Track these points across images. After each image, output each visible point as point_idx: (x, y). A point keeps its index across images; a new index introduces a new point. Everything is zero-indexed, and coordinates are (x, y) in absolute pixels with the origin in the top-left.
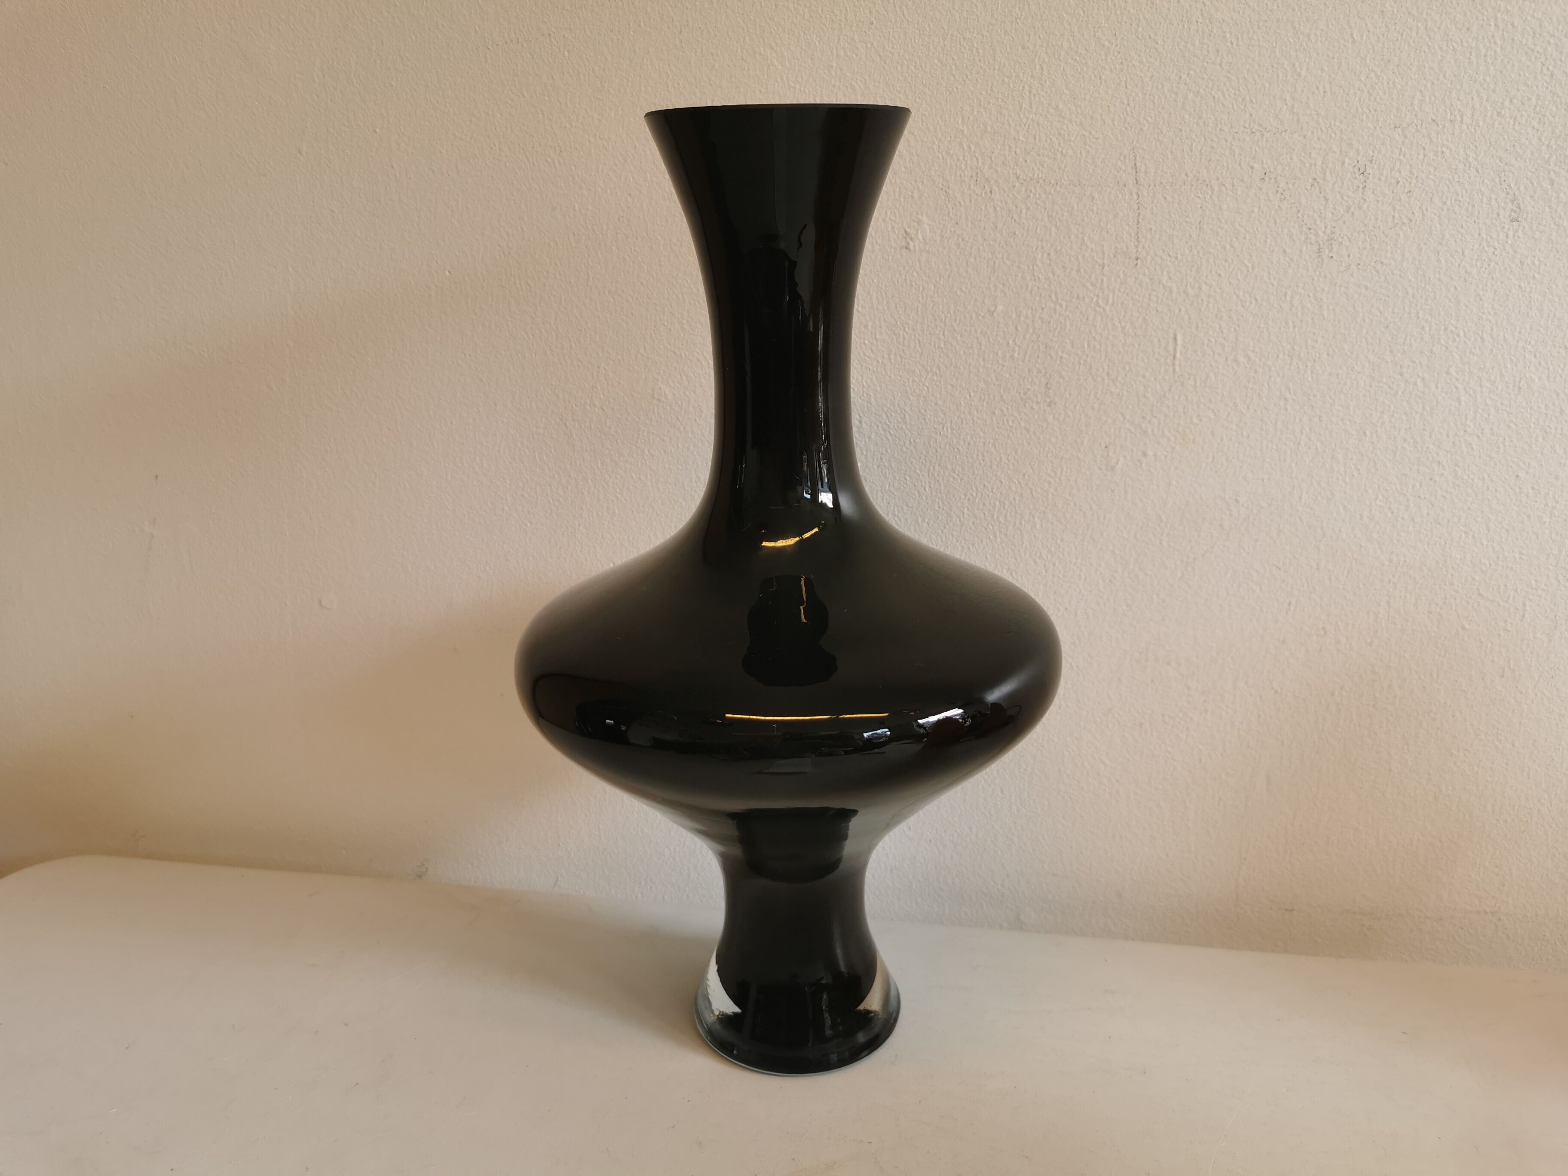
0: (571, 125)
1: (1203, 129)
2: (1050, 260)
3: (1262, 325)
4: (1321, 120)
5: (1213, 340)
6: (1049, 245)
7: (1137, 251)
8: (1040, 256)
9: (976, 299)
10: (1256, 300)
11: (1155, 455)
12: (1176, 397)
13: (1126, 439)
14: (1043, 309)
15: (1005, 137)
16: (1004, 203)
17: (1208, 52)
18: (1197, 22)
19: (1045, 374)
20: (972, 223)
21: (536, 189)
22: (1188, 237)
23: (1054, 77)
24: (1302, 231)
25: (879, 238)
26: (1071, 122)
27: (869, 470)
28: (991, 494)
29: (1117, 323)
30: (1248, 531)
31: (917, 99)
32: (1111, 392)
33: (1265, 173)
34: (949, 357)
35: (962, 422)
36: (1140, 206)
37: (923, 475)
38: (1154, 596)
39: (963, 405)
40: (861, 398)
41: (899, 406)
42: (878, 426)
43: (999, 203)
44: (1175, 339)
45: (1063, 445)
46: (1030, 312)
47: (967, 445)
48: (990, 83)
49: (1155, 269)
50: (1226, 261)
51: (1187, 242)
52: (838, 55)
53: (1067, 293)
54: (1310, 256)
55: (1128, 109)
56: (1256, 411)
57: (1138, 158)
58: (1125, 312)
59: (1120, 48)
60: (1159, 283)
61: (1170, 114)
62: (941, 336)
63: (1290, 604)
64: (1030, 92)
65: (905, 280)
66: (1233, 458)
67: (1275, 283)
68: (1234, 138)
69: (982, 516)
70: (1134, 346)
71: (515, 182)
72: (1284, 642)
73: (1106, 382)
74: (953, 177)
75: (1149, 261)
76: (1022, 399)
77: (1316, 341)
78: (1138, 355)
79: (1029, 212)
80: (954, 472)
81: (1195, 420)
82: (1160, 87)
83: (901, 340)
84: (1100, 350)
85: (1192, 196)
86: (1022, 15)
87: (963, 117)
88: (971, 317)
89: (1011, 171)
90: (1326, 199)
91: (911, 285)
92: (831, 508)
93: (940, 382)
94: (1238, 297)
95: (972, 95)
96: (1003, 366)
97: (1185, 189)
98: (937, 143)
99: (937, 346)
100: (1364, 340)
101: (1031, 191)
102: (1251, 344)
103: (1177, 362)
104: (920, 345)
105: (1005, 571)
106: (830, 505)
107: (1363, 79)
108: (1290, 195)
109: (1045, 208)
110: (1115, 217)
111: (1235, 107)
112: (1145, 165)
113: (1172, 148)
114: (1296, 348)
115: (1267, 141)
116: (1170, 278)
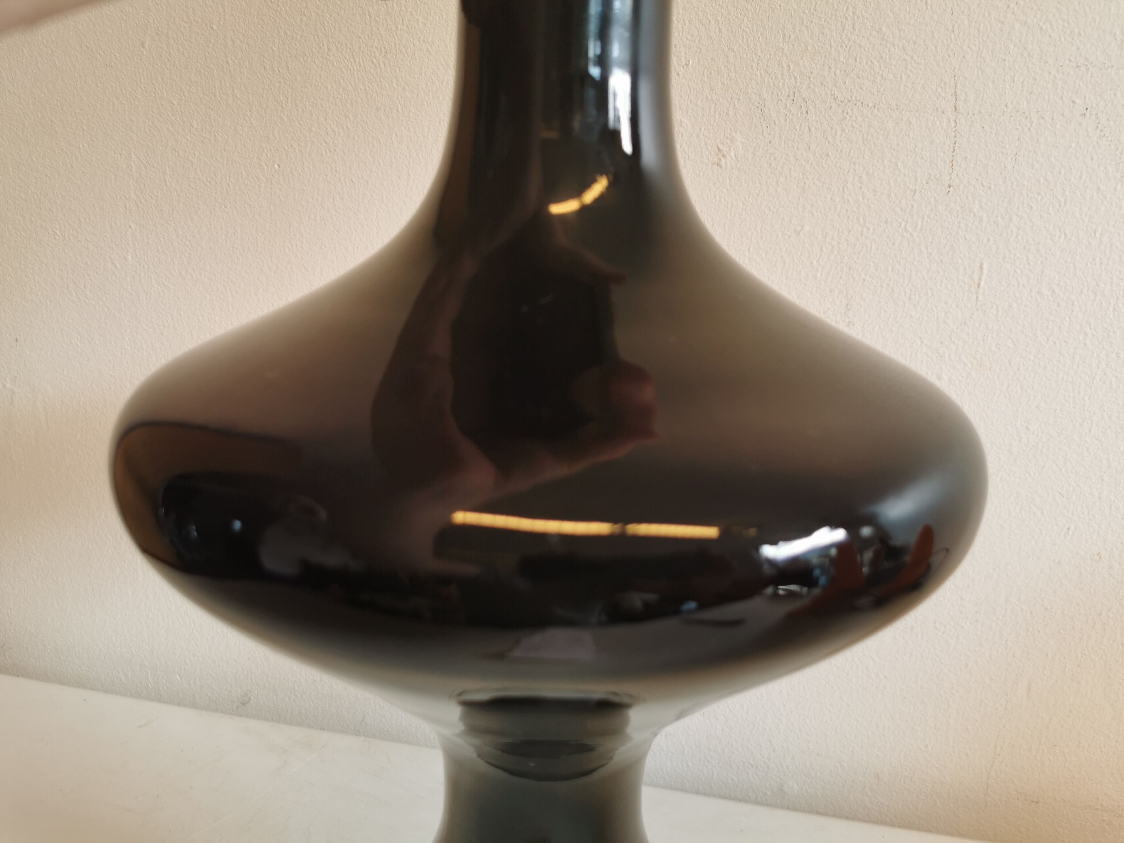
0: (397, 28)
1: (1028, 61)
2: (861, 183)
3: (1069, 260)
5: (1019, 271)
6: (862, 168)
7: (951, 179)
8: (851, 179)
9: (783, 219)
10: (1065, 235)
12: (977, 324)
13: (922, 362)
14: (850, 231)
15: (825, 57)
16: (819, 124)
19: (846, 295)
20: (785, 142)
21: (361, 89)
22: (1003, 167)
24: (1119, 169)
25: (692, 153)
26: (894, 46)
29: (923, 249)
30: (1036, 458)
32: (911, 316)
33: (1087, 109)
36: (957, 134)
43: (814, 124)
44: (981, 268)
46: (836, 233)
49: (967, 198)
50: (1039, 194)
51: (1001, 173)
53: (875, 217)
55: (953, 36)
56: (1055, 343)
57: (959, 86)
58: (933, 239)
60: (970, 212)
61: (995, 43)
63: (1069, 529)
64: (854, 13)
66: (1028, 387)
67: (1087, 220)
68: (1058, 71)
70: (938, 272)
71: (342, 82)
72: (1059, 563)
73: (907, 305)
74: (770, 96)
75: (962, 189)
78: (942, 282)
79: (844, 134)
81: (994, 348)
82: (987, 15)
84: (903, 275)
85: (1011, 127)
87: (784, 36)
88: (777, 236)
89: (829, 92)
94: (1048, 230)
95: (795, 13)
96: (805, 285)
97: (1003, 120)
101: (847, 113)
102: (1057, 277)
103: (981, 291)
108: (1110, 133)
109: (861, 131)
110: (931, 144)
111: (1063, 39)
112: (966, 93)
113: (994, 77)
114: (1101, 284)
115: (1092, 76)
116: (981, 208)
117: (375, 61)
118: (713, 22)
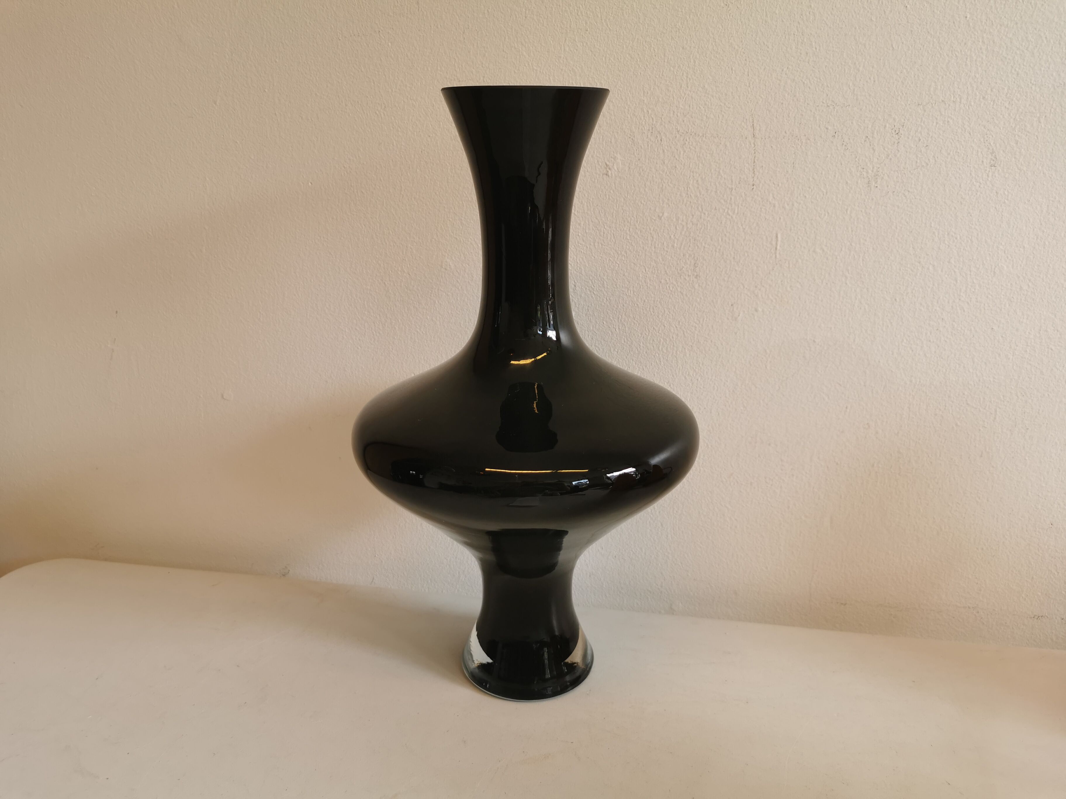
0: (392, 90)
1: (797, 103)
2: (698, 184)
3: (832, 229)
4: (871, 99)
5: (800, 238)
6: (698, 175)
7: (754, 180)
8: (691, 182)
9: (650, 209)
10: (828, 213)
11: (763, 311)
12: (777, 274)
13: (745, 300)
14: (693, 216)
15: (670, 105)
16: (669, 148)
17: (801, 54)
18: (794, 34)
19: (694, 257)
20: (649, 159)
21: (368, 131)
22: (786, 172)
23: (702, 68)
24: (858, 170)
25: (589, 168)
26: (713, 97)
27: (580, 317)
28: (658, 334)
29: (740, 226)
30: (821, 361)
31: (615, 80)
32: (736, 270)
33: (836, 133)
34: (632, 245)
35: (640, 287)
37: (615, 321)
38: (761, 401)
39: (641, 276)
40: (575, 270)
41: (600, 275)
42: (586, 289)
43: (666, 147)
44: (777, 237)
45: (704, 303)
46: (685, 217)
47: (643, 302)
48: (662, 71)
49: (765, 192)
50: (810, 188)
51: (785, 176)
52: (564, 50)
53: (708, 206)
54: (863, 186)
55: (749, 89)
56: (827, 284)
57: (755, 121)
58: (746, 219)
59: (745, 50)
60: (767, 201)
61: (776, 93)
62: (628, 232)
63: (847, 408)
64: (687, 77)
65: (606, 195)
66: (813, 314)
67: (841, 203)
68: (816, 110)
69: (652, 347)
70: (751, 241)
71: (355, 126)
72: (843, 432)
73: (732, 263)
74: (637, 130)
75: (761, 187)
76: (678, 273)
77: (866, 240)
78: (753, 247)
79: (685, 154)
80: (635, 319)
81: (789, 289)
82: (770, 76)
83: (602, 234)
84: (729, 243)
85: (789, 146)
86: (682, 27)
87: (644, 92)
88: (647, 220)
89: (674, 127)
90: (874, 150)
91: (609, 198)
92: (555, 341)
93: (627, 261)
94: (817, 211)
95: (650, 78)
96: (667, 251)
97: (784, 141)
98: (627, 108)
99: (625, 239)
100: (896, 240)
101: (686, 140)
102: (825, 241)
103: (778, 252)
104: (614, 237)
105: (666, 383)
106: (554, 339)
107: (899, 73)
108: (851, 147)
109: (695, 152)
110: (740, 159)
111: (817, 89)
112: (760, 125)
113: (777, 115)
114: (853, 244)
115: (837, 112)
116: (774, 198)
117: (377, 112)
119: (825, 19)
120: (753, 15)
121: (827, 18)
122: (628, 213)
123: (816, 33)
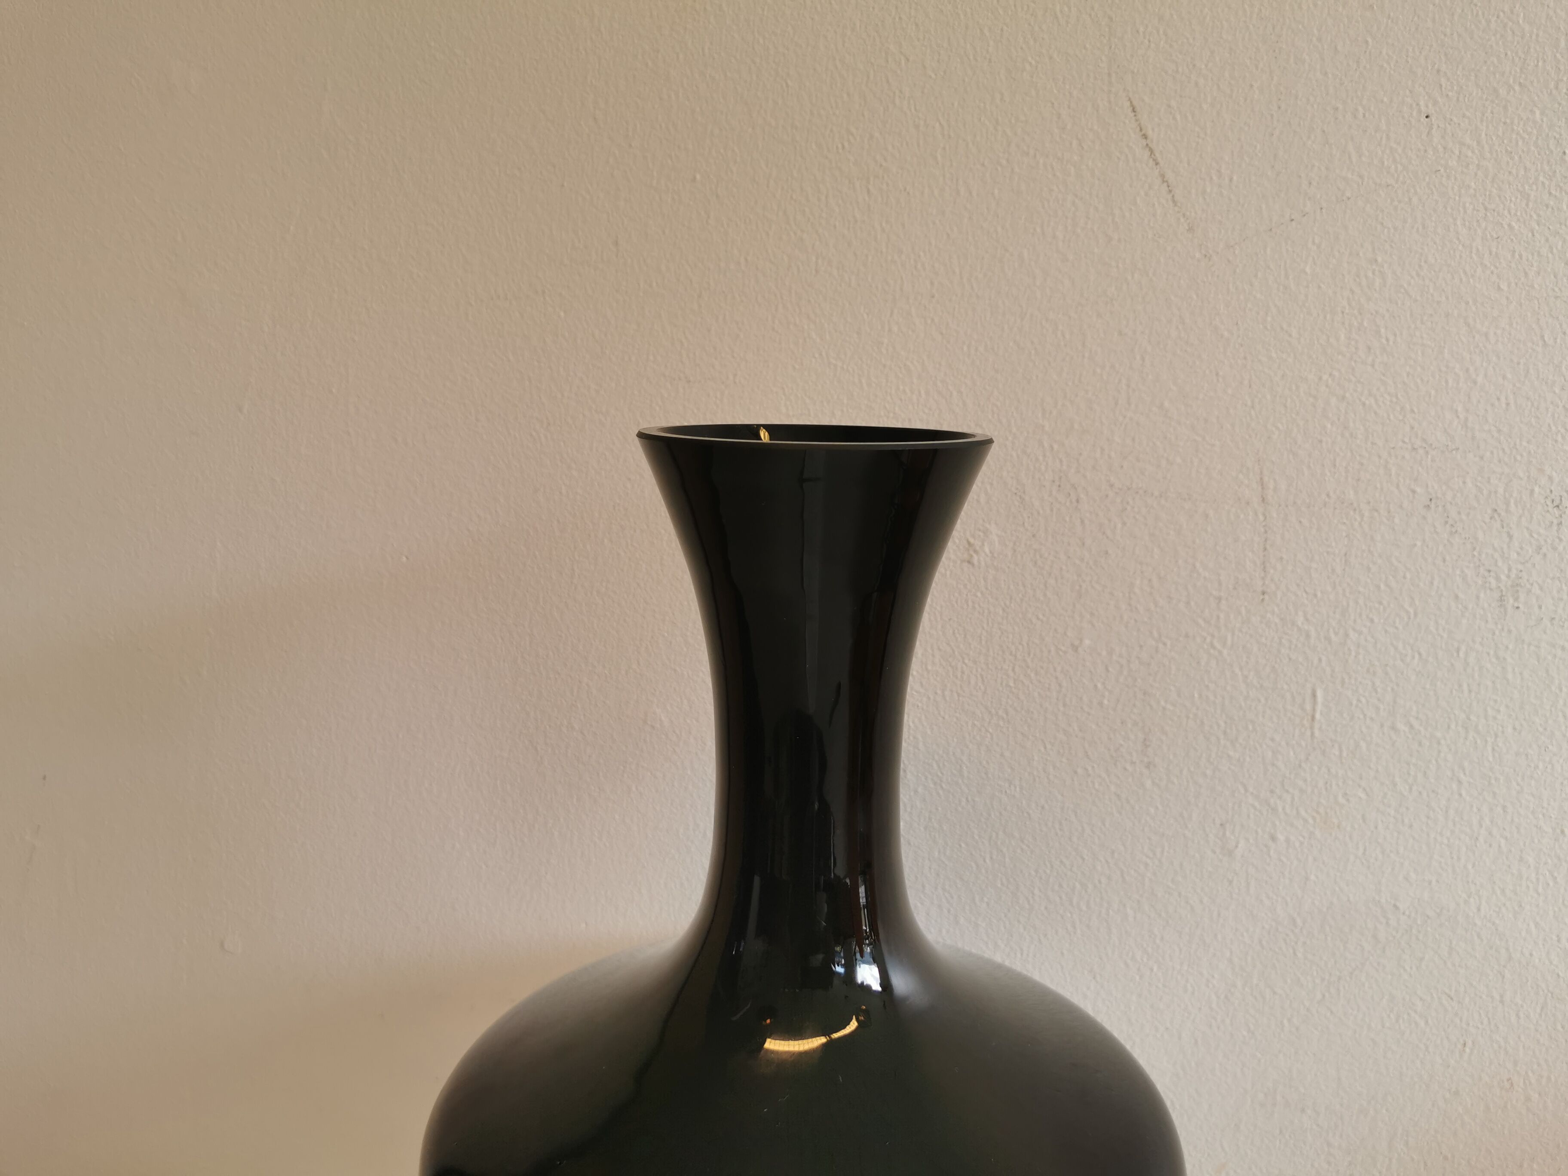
0: (562, 394)
1: (1350, 441)
2: (1152, 587)
3: (1428, 686)
4: (1502, 438)
5: (1363, 700)
6: (1151, 569)
7: (1264, 584)
8: (1138, 582)
9: (1056, 630)
10: (1420, 654)
11: (1287, 840)
12: (1316, 768)
13: (1249, 816)
14: (1141, 647)
15: (1096, 437)
16: (1094, 515)
18: (1343, 313)
19: (1143, 727)
20: (1052, 536)
22: (1331, 571)
23: (1158, 370)
24: (1479, 573)
26: (1179, 424)
29: (1237, 670)
30: (1410, 946)
32: (1229, 756)
33: (1431, 500)
34: (1019, 698)
35: (1034, 780)
36: (1268, 529)
37: (983, 842)
38: (1285, 1022)
39: (1036, 758)
41: (954, 754)
43: (1088, 515)
44: (1314, 695)
45: (1165, 818)
46: (1124, 649)
47: (1039, 809)
48: (1078, 373)
49: (1287, 608)
50: (1380, 603)
51: (1328, 578)
52: (889, 329)
53: (1172, 630)
54: (1490, 605)
55: (1253, 413)
56: (1420, 793)
57: (1265, 472)
58: (1248, 658)
59: (1243, 339)
60: (1293, 625)
61: (1307, 421)
62: (1011, 674)
63: (1464, 1045)
64: (1128, 386)
65: (967, 601)
66: (1391, 851)
67: (1445, 636)
68: (1389, 454)
69: (1058, 899)
70: (1259, 701)
72: (1457, 1093)
73: (1222, 742)
74: (1030, 481)
75: (1279, 597)
76: (1112, 757)
77: (1499, 711)
78: (1264, 712)
79: (1126, 529)
80: (1023, 842)
81: (1341, 800)
82: (1294, 388)
83: (959, 675)
84: (1214, 703)
85: (1336, 522)
86: (1119, 295)
87: (1044, 410)
88: (1049, 651)
89: (1103, 478)
90: (1510, 537)
91: (974, 608)
92: (876, 990)
93: (1008, 728)
94: (1396, 648)
95: (1055, 385)
96: (1089, 714)
97: (1326, 513)
99: (1004, 684)
100: (1560, 714)
101: (1128, 503)
102: (1414, 708)
103: (1316, 725)
104: (983, 681)
107: (1557, 391)
108: (1463, 528)
109: (1146, 525)
110: (1235, 541)
111: (1392, 417)
112: (1275, 480)
113: (1309, 462)
114: (1472, 717)
115: (1433, 461)
116: (1307, 620)
117: (534, 434)
118: (955, 393)
119: (1405, 286)
120: (1260, 274)
121: (1409, 284)
122: (1011, 636)
123: (1388, 310)
